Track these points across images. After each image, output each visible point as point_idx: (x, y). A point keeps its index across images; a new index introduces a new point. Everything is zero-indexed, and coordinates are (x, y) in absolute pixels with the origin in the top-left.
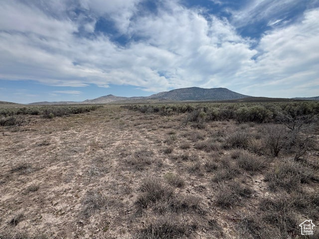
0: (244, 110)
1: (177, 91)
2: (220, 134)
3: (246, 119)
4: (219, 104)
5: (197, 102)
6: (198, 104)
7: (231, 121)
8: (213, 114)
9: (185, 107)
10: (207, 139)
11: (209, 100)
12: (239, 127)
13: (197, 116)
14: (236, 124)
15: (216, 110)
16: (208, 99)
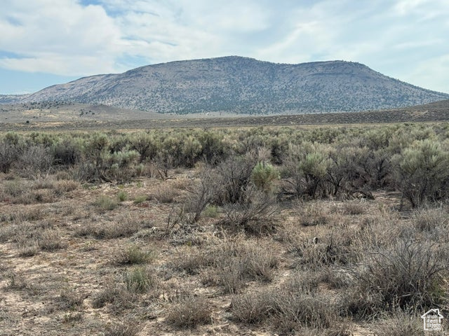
0: (427, 153)
1: (162, 72)
2: (332, 255)
3: (436, 188)
4: (336, 127)
5: (245, 122)
6: (248, 129)
7: (380, 196)
8: (308, 172)
9: (192, 141)
10: (284, 277)
11: (294, 112)
12: (409, 224)
13: (243, 181)
14: (401, 209)
15: (321, 155)
16: (289, 107)
